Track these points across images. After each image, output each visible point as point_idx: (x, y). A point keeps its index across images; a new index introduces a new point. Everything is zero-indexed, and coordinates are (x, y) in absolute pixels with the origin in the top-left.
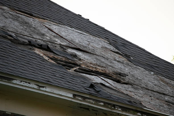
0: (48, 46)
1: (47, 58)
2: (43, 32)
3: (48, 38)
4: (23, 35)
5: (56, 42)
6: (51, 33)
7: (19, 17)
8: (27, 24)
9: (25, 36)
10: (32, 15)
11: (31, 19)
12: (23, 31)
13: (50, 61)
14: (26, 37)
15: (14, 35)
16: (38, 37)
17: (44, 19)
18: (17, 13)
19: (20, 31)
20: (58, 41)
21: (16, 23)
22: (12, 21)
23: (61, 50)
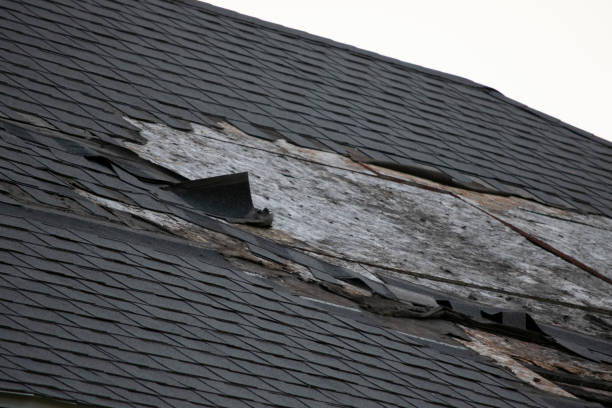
0: (528, 318)
1: (528, 376)
2: (504, 255)
3: (528, 280)
4: (410, 273)
5: (565, 299)
6: (540, 255)
7: (390, 193)
8: (428, 223)
9: (422, 276)
10: (446, 181)
11: (447, 201)
12: (411, 257)
13: (546, 386)
14: (425, 282)
15: (373, 278)
16: (481, 279)
17: (507, 195)
18: (380, 176)
19: (396, 255)
20: (578, 292)
21: (380, 223)
22: (359, 215)
23: (594, 333)
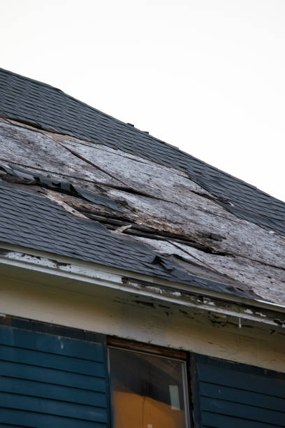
0: (71, 185)
1: (70, 209)
2: (62, 159)
3: (72, 170)
4: (23, 166)
5: (86, 178)
6: (77, 160)
7: (16, 131)
8: (31, 145)
9: (28, 167)
10: (39, 127)
11: (39, 136)
12: (23, 158)
13: (77, 214)
14: (29, 169)
15: (8, 167)
16: (52, 169)
17: (64, 134)
18: (11, 124)
19: (17, 157)
20: (91, 176)
21: (11, 144)
22: (3, 140)
23: (97, 193)
